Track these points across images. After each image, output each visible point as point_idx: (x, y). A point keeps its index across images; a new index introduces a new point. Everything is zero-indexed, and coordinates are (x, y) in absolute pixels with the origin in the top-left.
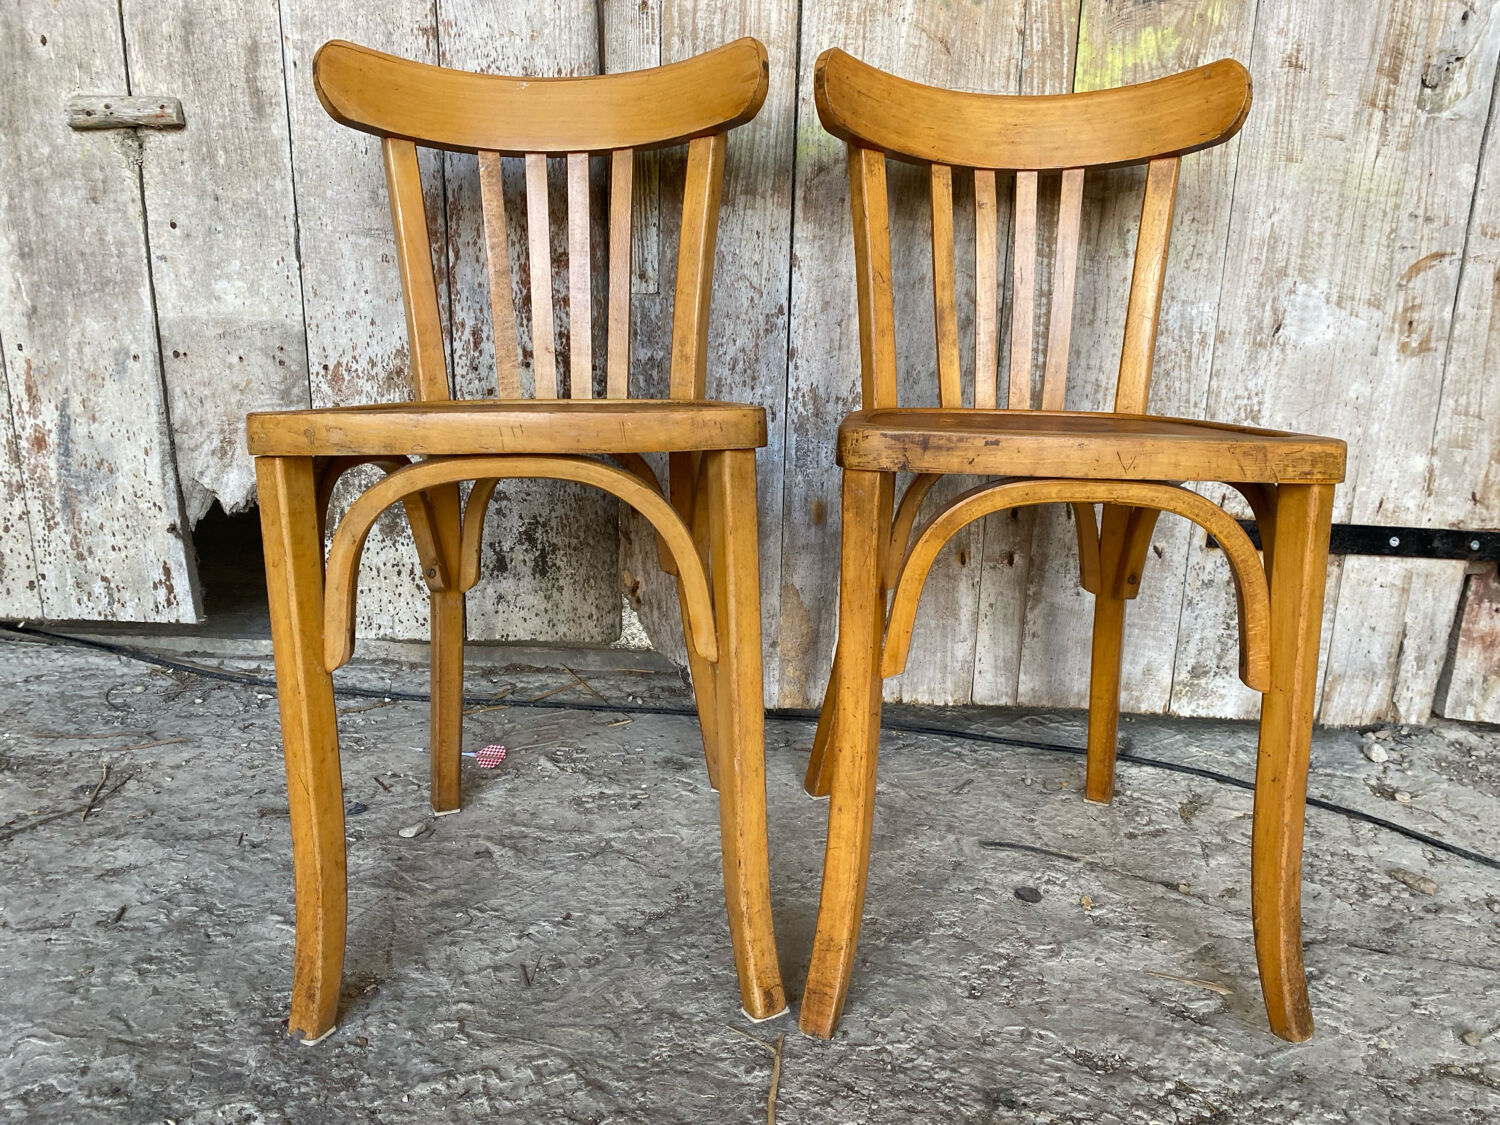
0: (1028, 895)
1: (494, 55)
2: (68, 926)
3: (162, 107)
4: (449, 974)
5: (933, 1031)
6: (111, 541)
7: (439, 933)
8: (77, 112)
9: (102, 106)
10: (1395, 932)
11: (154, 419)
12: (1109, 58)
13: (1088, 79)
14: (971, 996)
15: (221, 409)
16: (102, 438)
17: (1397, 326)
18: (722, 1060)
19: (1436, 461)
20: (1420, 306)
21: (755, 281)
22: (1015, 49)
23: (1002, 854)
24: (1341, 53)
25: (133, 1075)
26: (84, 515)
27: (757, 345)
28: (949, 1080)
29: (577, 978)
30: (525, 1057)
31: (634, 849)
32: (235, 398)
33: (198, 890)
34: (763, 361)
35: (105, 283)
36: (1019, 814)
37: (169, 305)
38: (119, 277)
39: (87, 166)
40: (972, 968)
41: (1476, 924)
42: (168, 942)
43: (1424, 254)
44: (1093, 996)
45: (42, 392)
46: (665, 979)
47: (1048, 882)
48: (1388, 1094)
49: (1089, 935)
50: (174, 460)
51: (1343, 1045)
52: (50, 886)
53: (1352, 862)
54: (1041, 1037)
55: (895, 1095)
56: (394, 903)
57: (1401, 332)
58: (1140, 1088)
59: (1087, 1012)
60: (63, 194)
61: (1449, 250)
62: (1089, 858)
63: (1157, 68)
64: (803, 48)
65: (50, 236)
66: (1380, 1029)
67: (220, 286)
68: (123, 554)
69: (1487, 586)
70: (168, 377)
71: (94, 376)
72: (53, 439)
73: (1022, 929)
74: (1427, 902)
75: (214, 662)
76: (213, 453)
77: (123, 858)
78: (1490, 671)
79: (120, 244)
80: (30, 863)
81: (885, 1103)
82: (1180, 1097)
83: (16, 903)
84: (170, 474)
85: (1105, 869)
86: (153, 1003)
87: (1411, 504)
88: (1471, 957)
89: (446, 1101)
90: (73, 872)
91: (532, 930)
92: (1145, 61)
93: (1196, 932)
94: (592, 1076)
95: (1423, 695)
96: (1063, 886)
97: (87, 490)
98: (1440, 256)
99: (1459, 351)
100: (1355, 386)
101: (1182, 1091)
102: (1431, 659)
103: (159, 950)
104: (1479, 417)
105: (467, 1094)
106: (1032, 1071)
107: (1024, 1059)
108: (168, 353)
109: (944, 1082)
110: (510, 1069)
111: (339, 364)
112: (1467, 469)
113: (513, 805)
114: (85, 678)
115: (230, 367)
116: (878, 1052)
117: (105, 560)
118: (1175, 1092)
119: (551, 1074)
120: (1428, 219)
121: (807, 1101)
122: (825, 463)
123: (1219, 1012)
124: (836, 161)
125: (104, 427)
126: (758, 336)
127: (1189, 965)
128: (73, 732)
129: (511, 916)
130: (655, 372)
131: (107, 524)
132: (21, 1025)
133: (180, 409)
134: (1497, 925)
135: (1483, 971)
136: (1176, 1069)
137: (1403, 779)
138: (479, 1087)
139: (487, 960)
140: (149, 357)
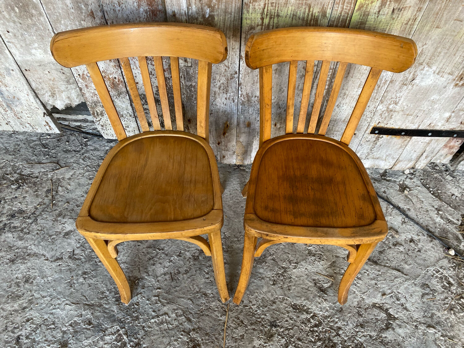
2: (62, 258)
4: (154, 277)
5: (263, 300)
7: (150, 259)
10: (382, 253)
11: (26, 87)
14: (274, 284)
15: (48, 85)
16: (12, 91)
17: (457, 79)
18: (216, 311)
19: (453, 114)
25: (92, 317)
26: (15, 109)
27: (228, 82)
28: (263, 318)
29: (183, 278)
30: (173, 309)
32: (51, 83)
34: (230, 87)
37: (17, 56)
40: (275, 273)
41: (403, 250)
42: (87, 266)
44: (302, 282)
46: (204, 280)
48: (359, 314)
49: (306, 259)
50: (38, 97)
51: (355, 298)
52: (53, 241)
54: (287, 300)
55: (252, 324)
56: (138, 247)
57: (458, 80)
58: (304, 316)
59: (299, 289)
66: (365, 292)
67: (33, 51)
68: (32, 118)
70: (26, 76)
73: (290, 256)
74: (395, 241)
76: (50, 96)
77: (68, 227)
78: (448, 153)
80: (45, 230)
81: (249, 327)
82: (313, 319)
83: (47, 249)
84: (38, 101)
86: (90, 289)
88: (396, 265)
89: (159, 324)
90: (57, 234)
91: (172, 259)
94: (188, 317)
97: (13, 103)
100: (434, 96)
101: (314, 316)
102: (430, 156)
103: (86, 269)
105: (162, 323)
106: (282, 313)
107: (281, 308)
108: (23, 70)
110: (170, 313)
111: (83, 74)
115: (46, 74)
116: (249, 308)
117: (25, 117)
118: (312, 317)
119: (179, 316)
121: (233, 327)
122: (251, 113)
123: (329, 287)
124: (258, 25)
125: (11, 88)
126: (228, 80)
127: (327, 270)
128: (36, 160)
129: (166, 253)
130: (193, 89)
131: (24, 112)
132: (63, 300)
133: (34, 85)
134: (409, 250)
135: (397, 272)
136: (314, 309)
137: (410, 182)
138: (164, 320)
139: (162, 272)
140: (17, 71)
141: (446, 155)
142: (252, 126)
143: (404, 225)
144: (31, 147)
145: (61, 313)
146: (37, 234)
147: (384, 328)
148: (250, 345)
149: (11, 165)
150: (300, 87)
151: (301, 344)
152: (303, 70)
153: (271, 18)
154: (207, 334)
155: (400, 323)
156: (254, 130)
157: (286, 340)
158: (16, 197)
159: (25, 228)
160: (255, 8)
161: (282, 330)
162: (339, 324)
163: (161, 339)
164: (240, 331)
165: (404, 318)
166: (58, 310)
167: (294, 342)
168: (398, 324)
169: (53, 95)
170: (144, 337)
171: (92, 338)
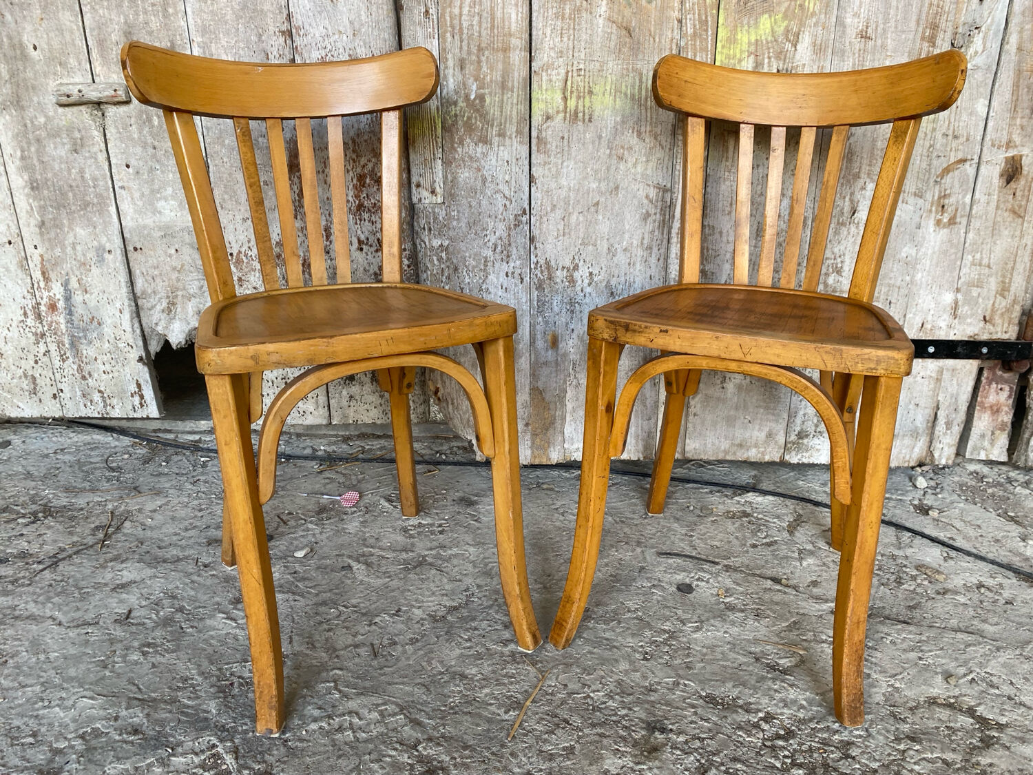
0: (685, 589)
1: (329, 47)
2: (97, 623)
3: (115, 90)
4: (327, 650)
5: (619, 683)
6: (102, 368)
7: (320, 623)
8: (61, 95)
9: (76, 90)
10: (915, 608)
11: (124, 290)
12: (739, 36)
13: (725, 51)
14: (645, 659)
15: (166, 283)
16: (92, 304)
17: (934, 209)
18: (491, 704)
19: (960, 296)
20: (949, 195)
21: (507, 193)
22: (675, 32)
23: (671, 561)
24: (896, 27)
25: (145, 720)
26: (85, 352)
27: (509, 235)
28: (627, 715)
29: (405, 652)
30: (374, 704)
31: (440, 562)
32: (175, 275)
33: (174, 597)
34: (513, 245)
35: (86, 205)
36: (683, 532)
37: (129, 219)
38: (95, 201)
39: (70, 130)
40: (647, 640)
41: (968, 602)
42: (159, 633)
43: (952, 160)
44: (720, 656)
45: (52, 275)
46: (458, 652)
47: (698, 580)
48: (895, 717)
49: (721, 616)
50: (139, 316)
51: (872, 685)
52: (84, 597)
53: (895, 560)
54: (685, 685)
55: (593, 725)
56: (293, 603)
57: (937, 212)
58: (742, 717)
59: (716, 668)
60: (55, 148)
61: (969, 157)
62: (726, 562)
63: (772, 42)
64: (533, 37)
65: (50, 175)
66: (896, 675)
67: (161, 204)
68: (111, 376)
69: (994, 374)
70: (131, 264)
71: (84, 264)
72: (61, 304)
73: (679, 612)
74: (939, 587)
75: (172, 436)
76: (163, 311)
77: (127, 576)
78: (996, 428)
79: (95, 179)
80: (71, 580)
81: (587, 731)
82: (766, 722)
83: (65, 609)
84: (137, 325)
85: (736, 570)
86: (153, 673)
87: (943, 324)
88: (961, 625)
89: (328, 734)
90: (97, 586)
91: (377, 620)
92: (763, 38)
93: (789, 612)
94: (413, 716)
95: (950, 446)
96: (708, 582)
97: (85, 337)
98: (963, 161)
99: (976, 223)
100: (906, 249)
101: (768, 718)
102: (955, 423)
103: (153, 639)
104: (989, 266)
105: (340, 729)
106: (678, 708)
107: (674, 700)
108: (130, 248)
109: (623, 717)
110: (365, 712)
111: (240, 252)
112: (980, 300)
113: (364, 533)
114: (91, 449)
115: (170, 256)
116: (585, 698)
117: (99, 380)
118: (765, 720)
119: (389, 715)
120: (955, 137)
121: (541, 731)
122: (556, 309)
123: (797, 666)
124: (558, 112)
125: (93, 296)
126: (510, 229)
127: (782, 635)
128: (88, 488)
129: (364, 611)
130: (443, 254)
131: (99, 358)
132: (76, 690)
133: (140, 284)
134: (981, 602)
135: (967, 635)
136: (766, 704)
137: (936, 500)
138: (347, 725)
139: (350, 641)
140: (119, 252)
141: (993, 433)
142: (561, 346)
143: (951, 562)
144: (83, 471)
145: (62, 715)
146: (51, 585)
147: (979, 747)
148: (594, 767)
149: (28, 494)
150: (646, 242)
151: (745, 768)
152: (645, 201)
153: (579, 98)
154: (466, 747)
155: (1020, 735)
156: (565, 355)
157: (698, 761)
158: (22, 535)
159: (24, 577)
160: (551, 81)
161: (681, 739)
162: (845, 736)
163: (333, 761)
164: (563, 740)
165: (1027, 722)
166: (57, 709)
167: (722, 764)
168: (1013, 737)
169: (170, 309)
170: (286, 759)
171: (134, 759)
